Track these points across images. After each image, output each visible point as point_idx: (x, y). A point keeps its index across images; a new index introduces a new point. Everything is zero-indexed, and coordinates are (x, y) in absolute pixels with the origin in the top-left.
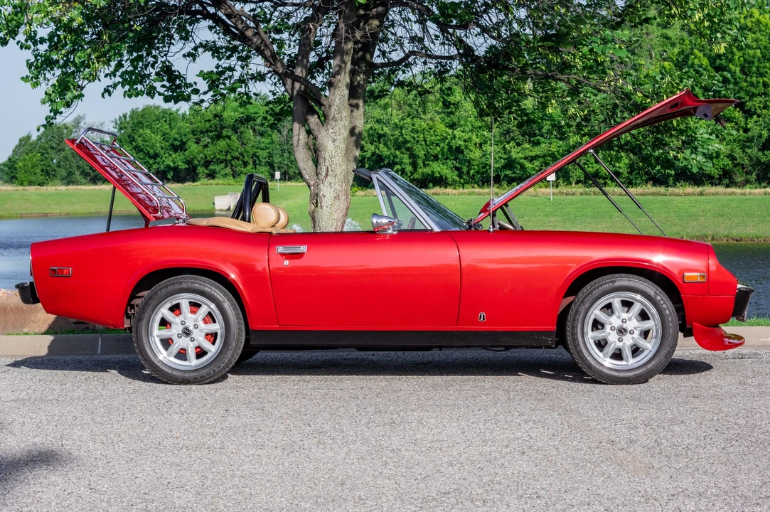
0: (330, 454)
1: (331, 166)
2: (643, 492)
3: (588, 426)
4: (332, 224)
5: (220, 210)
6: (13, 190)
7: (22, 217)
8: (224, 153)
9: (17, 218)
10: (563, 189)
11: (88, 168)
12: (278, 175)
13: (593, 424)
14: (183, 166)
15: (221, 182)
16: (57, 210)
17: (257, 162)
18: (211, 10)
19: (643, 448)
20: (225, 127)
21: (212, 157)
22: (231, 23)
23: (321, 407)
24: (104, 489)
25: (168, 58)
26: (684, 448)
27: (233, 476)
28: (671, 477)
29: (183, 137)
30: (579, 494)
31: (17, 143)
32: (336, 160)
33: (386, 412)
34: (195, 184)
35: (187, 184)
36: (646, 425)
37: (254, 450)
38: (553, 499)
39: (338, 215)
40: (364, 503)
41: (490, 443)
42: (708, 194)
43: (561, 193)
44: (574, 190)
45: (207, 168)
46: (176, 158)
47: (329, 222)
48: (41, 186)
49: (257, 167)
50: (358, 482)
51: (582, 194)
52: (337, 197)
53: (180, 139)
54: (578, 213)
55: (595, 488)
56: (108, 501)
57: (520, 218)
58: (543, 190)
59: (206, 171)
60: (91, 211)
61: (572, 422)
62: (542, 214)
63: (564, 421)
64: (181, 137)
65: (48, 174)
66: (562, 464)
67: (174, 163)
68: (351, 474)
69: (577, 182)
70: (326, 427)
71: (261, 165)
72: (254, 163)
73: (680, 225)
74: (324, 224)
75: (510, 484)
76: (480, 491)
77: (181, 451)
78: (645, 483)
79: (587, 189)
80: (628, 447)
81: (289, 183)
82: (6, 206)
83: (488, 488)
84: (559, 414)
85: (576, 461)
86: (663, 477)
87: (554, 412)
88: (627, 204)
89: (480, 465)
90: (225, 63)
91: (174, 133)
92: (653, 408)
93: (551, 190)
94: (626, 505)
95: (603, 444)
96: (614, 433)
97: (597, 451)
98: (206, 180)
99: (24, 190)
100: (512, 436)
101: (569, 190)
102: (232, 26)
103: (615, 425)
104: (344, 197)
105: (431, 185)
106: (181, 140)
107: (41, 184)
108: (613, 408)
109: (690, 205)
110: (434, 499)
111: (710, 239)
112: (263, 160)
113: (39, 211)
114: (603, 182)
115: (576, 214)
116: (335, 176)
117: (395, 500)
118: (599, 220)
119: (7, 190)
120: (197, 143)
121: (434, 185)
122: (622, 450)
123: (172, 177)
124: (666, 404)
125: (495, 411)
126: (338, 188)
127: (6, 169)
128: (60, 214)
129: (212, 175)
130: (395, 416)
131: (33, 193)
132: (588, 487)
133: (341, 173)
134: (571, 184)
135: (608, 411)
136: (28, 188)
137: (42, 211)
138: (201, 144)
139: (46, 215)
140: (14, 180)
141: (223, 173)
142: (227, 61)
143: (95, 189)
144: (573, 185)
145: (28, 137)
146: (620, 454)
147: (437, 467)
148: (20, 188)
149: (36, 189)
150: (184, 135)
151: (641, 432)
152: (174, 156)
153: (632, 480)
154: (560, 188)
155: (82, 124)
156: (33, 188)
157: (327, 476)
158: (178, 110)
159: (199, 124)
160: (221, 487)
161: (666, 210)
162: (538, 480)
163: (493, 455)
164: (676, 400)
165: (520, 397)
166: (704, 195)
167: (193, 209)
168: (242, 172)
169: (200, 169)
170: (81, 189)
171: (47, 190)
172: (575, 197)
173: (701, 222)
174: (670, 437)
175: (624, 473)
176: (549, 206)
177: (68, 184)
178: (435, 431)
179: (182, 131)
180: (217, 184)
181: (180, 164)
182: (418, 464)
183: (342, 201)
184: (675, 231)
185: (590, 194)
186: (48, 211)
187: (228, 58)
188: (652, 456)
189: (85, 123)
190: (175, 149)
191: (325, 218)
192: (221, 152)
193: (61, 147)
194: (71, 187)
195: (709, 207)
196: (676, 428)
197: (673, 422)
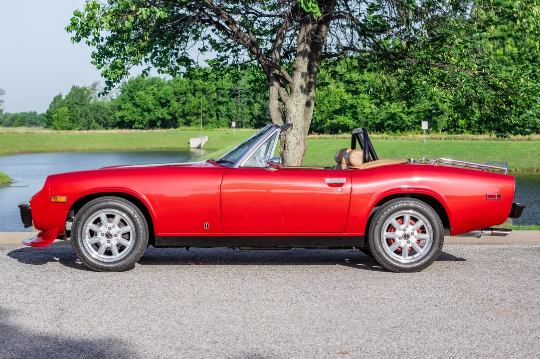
0: (317, 305)
1: (294, 122)
2: (514, 328)
3: (474, 290)
4: (295, 160)
5: (194, 148)
6: (51, 133)
7: (57, 151)
8: (196, 108)
9: (53, 152)
10: (433, 135)
11: (102, 118)
12: (234, 124)
13: (477, 290)
14: (169, 117)
15: (194, 128)
16: (80, 147)
17: (220, 114)
18: (215, 19)
19: (510, 303)
20: (197, 91)
21: (188, 111)
22: (228, 28)
23: (302, 278)
24: (186, 323)
25: (186, 51)
26: (535, 304)
27: (262, 317)
28: (530, 320)
29: (168, 97)
30: (476, 329)
31: (52, 100)
32: (297, 119)
33: (344, 281)
34: (176, 129)
35: (171, 129)
36: (510, 290)
37: (269, 303)
38: (460, 331)
39: (299, 155)
40: (347, 332)
41: (414, 299)
42: (534, 140)
43: (432, 138)
44: (440, 136)
45: (184, 118)
46: (163, 112)
47: (293, 160)
48: (70, 130)
49: (220, 118)
50: (339, 321)
51: (446, 139)
52: (298, 143)
53: (165, 98)
54: (444, 152)
55: (484, 326)
56: (191, 330)
57: (403, 155)
58: (419, 136)
59: (184, 121)
60: (105, 148)
61: (463, 288)
62: (418, 152)
63: (458, 288)
64: (166, 96)
65: (73, 122)
66: (461, 312)
67: (162, 116)
68: (333, 316)
69: (443, 131)
70: (309, 290)
71: (222, 117)
72: (217, 115)
73: (515, 161)
74: (290, 160)
75: (433, 323)
76: (415, 327)
77: (224, 303)
78: (514, 323)
79: (450, 136)
80: (500, 303)
81: (241, 130)
82: (46, 144)
83: (419, 325)
84: (454, 284)
85: (470, 311)
86: (525, 320)
87: (450, 282)
88: (478, 146)
89: (411, 312)
90: (222, 54)
91: (161, 94)
92: (513, 280)
93: (425, 136)
94: (505, 335)
95: (485, 301)
96: (490, 294)
97: (482, 305)
98: (184, 127)
99: (58, 133)
100: (427, 296)
101: (437, 136)
102: (229, 30)
103: (491, 290)
104: (302, 143)
105: (340, 131)
106: (167, 99)
107: (70, 129)
108: (487, 280)
109: (522, 147)
110: (388, 331)
111: (535, 171)
112: (223, 113)
113: (68, 148)
114: (461, 130)
115: (442, 153)
116: (297, 129)
117: (365, 331)
118: (458, 157)
119: (47, 133)
120: (178, 101)
121: (343, 132)
122: (497, 304)
123: (160, 125)
124: (521, 278)
125: (413, 281)
126: (299, 137)
127: (45, 118)
128: (83, 150)
129: (188, 123)
130: (351, 284)
131: (65, 135)
132: (480, 325)
133: (301, 127)
134: (438, 131)
135: (485, 282)
136: (61, 131)
137: (70, 148)
138: (181, 102)
139: (73, 150)
140: (51, 126)
141: (196, 122)
142: (225, 53)
143: (107, 133)
144: (440, 132)
145: (60, 96)
146: (496, 307)
147: (385, 313)
148: (55, 132)
149: (66, 132)
150: (169, 95)
151: (508, 294)
152: (162, 110)
153: (506, 321)
154: (430, 135)
155: (97, 88)
156: (64, 132)
157: (319, 317)
158: (164, 79)
159: (180, 88)
160: (257, 323)
161: (505, 151)
162: (449, 321)
163: (418, 306)
164: (527, 276)
165: (427, 273)
166: (531, 140)
167: (175, 147)
168: (209, 122)
169: (180, 120)
170: (97, 133)
171: (74, 133)
172: (441, 141)
173: (529, 159)
174: (526, 298)
175: (500, 317)
176: (423, 147)
177: (89, 129)
178: (378, 293)
179: (167, 92)
180: (192, 130)
181: (166, 116)
182: (373, 311)
183: (301, 145)
184: (512, 165)
185: (452, 139)
186: (75, 148)
187: (225, 51)
188: (516, 308)
189: (100, 87)
190: (163, 105)
191: (290, 156)
192: (194, 107)
193: (83, 103)
194: (90, 131)
195: (535, 148)
196: (529, 292)
197: (527, 289)
